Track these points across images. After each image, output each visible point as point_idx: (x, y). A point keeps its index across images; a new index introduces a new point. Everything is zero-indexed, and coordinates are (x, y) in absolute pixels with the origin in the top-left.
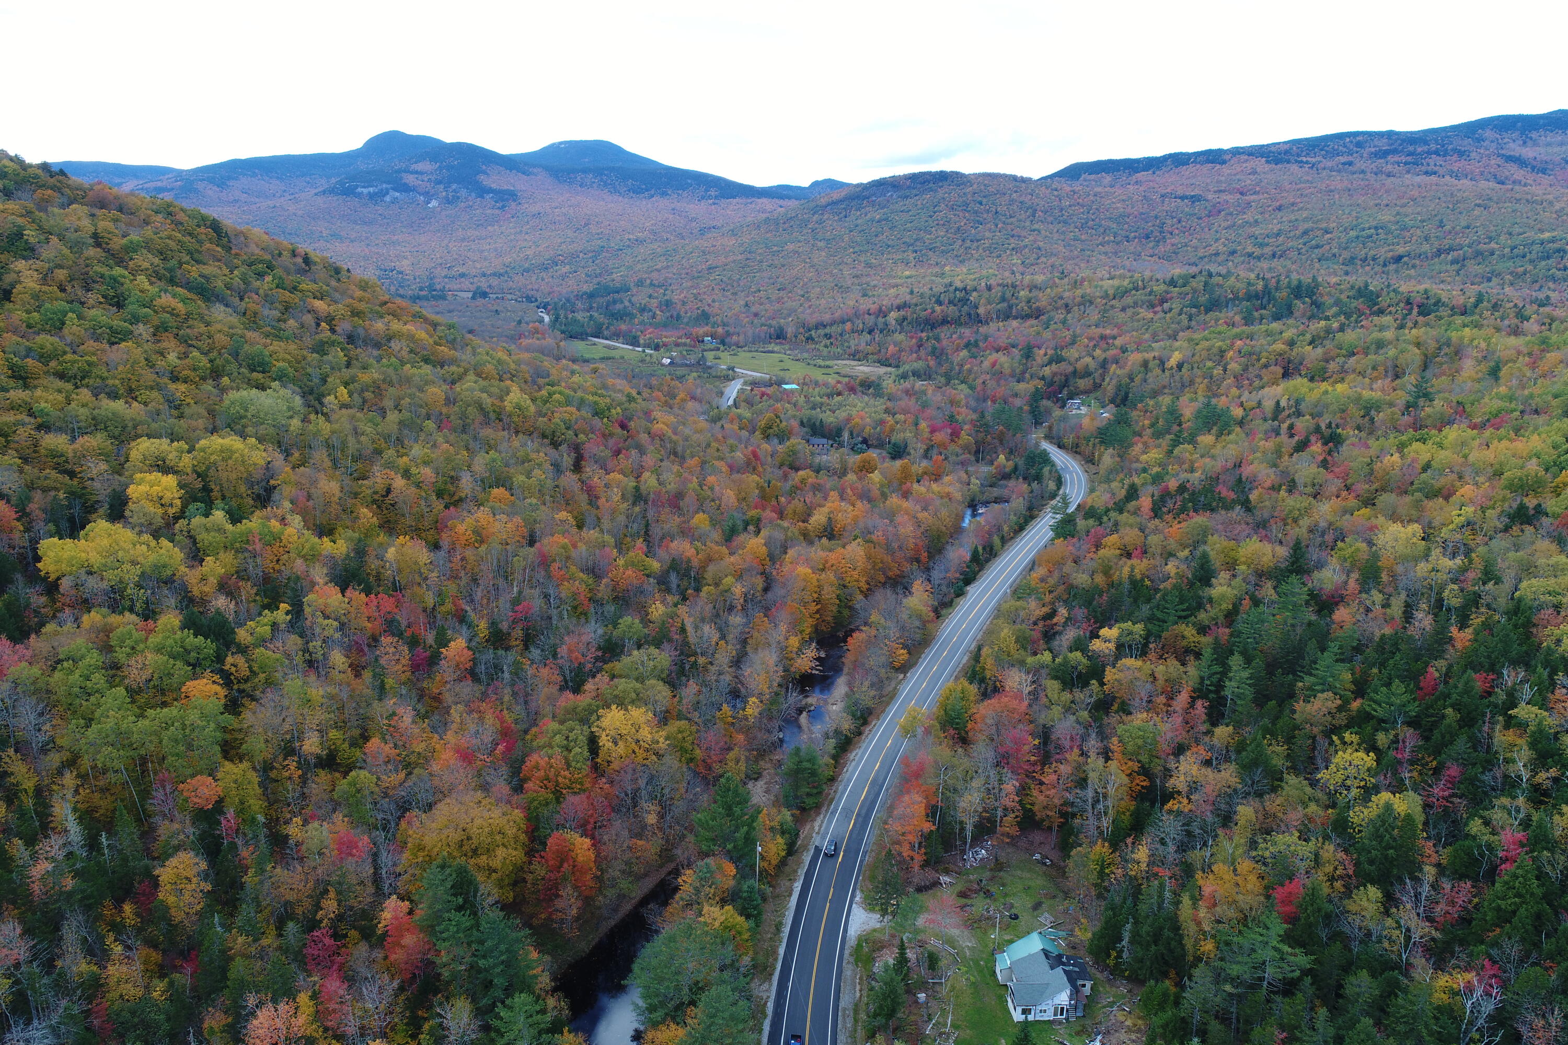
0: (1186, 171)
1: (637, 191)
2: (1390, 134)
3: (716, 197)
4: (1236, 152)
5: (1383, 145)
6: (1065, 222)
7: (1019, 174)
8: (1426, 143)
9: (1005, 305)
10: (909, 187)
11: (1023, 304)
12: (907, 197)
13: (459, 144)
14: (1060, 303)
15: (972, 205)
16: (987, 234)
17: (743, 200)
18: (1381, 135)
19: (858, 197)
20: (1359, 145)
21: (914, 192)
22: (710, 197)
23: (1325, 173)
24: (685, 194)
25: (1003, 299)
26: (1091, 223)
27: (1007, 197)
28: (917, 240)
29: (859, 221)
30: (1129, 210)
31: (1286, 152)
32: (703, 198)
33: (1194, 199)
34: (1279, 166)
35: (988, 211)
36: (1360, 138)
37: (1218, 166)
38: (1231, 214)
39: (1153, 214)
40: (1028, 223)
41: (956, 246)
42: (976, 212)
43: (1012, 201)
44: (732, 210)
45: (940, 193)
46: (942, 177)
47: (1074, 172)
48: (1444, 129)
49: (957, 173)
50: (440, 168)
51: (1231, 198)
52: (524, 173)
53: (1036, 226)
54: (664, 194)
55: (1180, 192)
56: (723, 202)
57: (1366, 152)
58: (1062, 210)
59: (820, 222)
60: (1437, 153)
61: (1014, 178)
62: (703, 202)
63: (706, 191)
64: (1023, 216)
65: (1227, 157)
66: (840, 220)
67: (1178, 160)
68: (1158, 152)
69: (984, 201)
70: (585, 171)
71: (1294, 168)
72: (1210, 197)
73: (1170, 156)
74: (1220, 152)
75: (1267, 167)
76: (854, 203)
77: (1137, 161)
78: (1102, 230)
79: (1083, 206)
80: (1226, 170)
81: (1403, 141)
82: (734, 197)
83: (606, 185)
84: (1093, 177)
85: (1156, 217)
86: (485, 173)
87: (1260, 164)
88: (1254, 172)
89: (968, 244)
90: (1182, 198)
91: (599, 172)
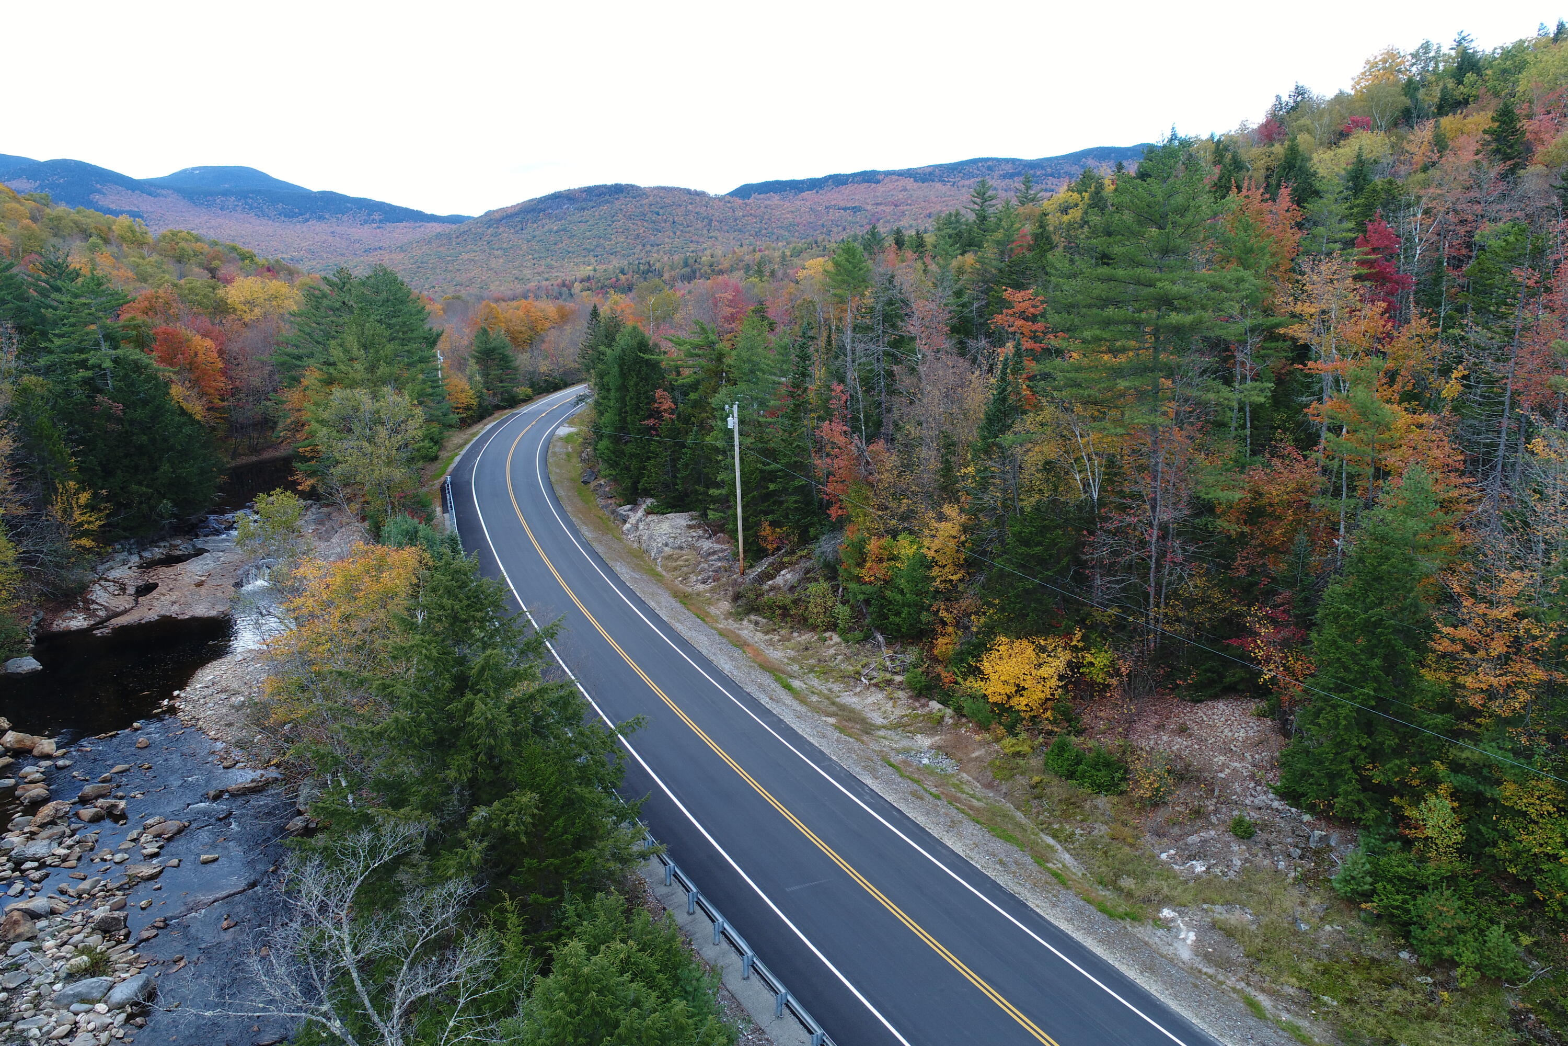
0: (846, 190)
1: (290, 215)
2: (1013, 161)
3: (380, 221)
4: (888, 174)
5: (1009, 168)
6: (740, 231)
7: (692, 188)
8: (1043, 168)
9: (688, 270)
10: (585, 200)
11: (706, 268)
12: (584, 209)
13: (65, 160)
14: (741, 264)
15: (649, 215)
16: (667, 240)
17: (412, 224)
18: (1007, 161)
19: (533, 210)
20: (990, 168)
21: (592, 204)
22: (374, 221)
23: (964, 190)
24: (345, 218)
25: (686, 264)
26: (764, 232)
27: (683, 208)
28: (597, 246)
29: (536, 233)
30: (798, 220)
31: (930, 174)
32: (366, 222)
33: (856, 210)
34: (926, 184)
35: (665, 221)
36: (990, 163)
37: (873, 185)
38: (888, 222)
39: (820, 223)
40: (705, 231)
41: (637, 250)
42: (654, 222)
43: (687, 214)
44: (401, 233)
45: (617, 205)
46: (618, 190)
47: (745, 192)
48: (1056, 158)
49: (632, 186)
50: (42, 187)
51: (888, 209)
52: (150, 194)
53: (712, 234)
54: (321, 218)
55: (842, 204)
56: (389, 226)
57: (996, 174)
58: (736, 220)
59: (496, 235)
60: (1052, 175)
61: (688, 192)
62: (366, 226)
63: (369, 215)
64: (700, 225)
65: (880, 177)
66: (517, 232)
67: (838, 181)
68: (819, 174)
69: (661, 212)
70: (225, 193)
71: (939, 185)
72: (869, 207)
73: (830, 177)
74: (874, 173)
75: (916, 185)
76: (530, 216)
77: (802, 182)
78: (775, 237)
79: (755, 217)
80: (880, 188)
81: (1025, 166)
82: (401, 221)
83: (251, 208)
84: (762, 196)
85: (823, 226)
86: (99, 192)
87: (910, 183)
88: (905, 190)
89: (648, 248)
90: (845, 209)
91: (242, 195)
